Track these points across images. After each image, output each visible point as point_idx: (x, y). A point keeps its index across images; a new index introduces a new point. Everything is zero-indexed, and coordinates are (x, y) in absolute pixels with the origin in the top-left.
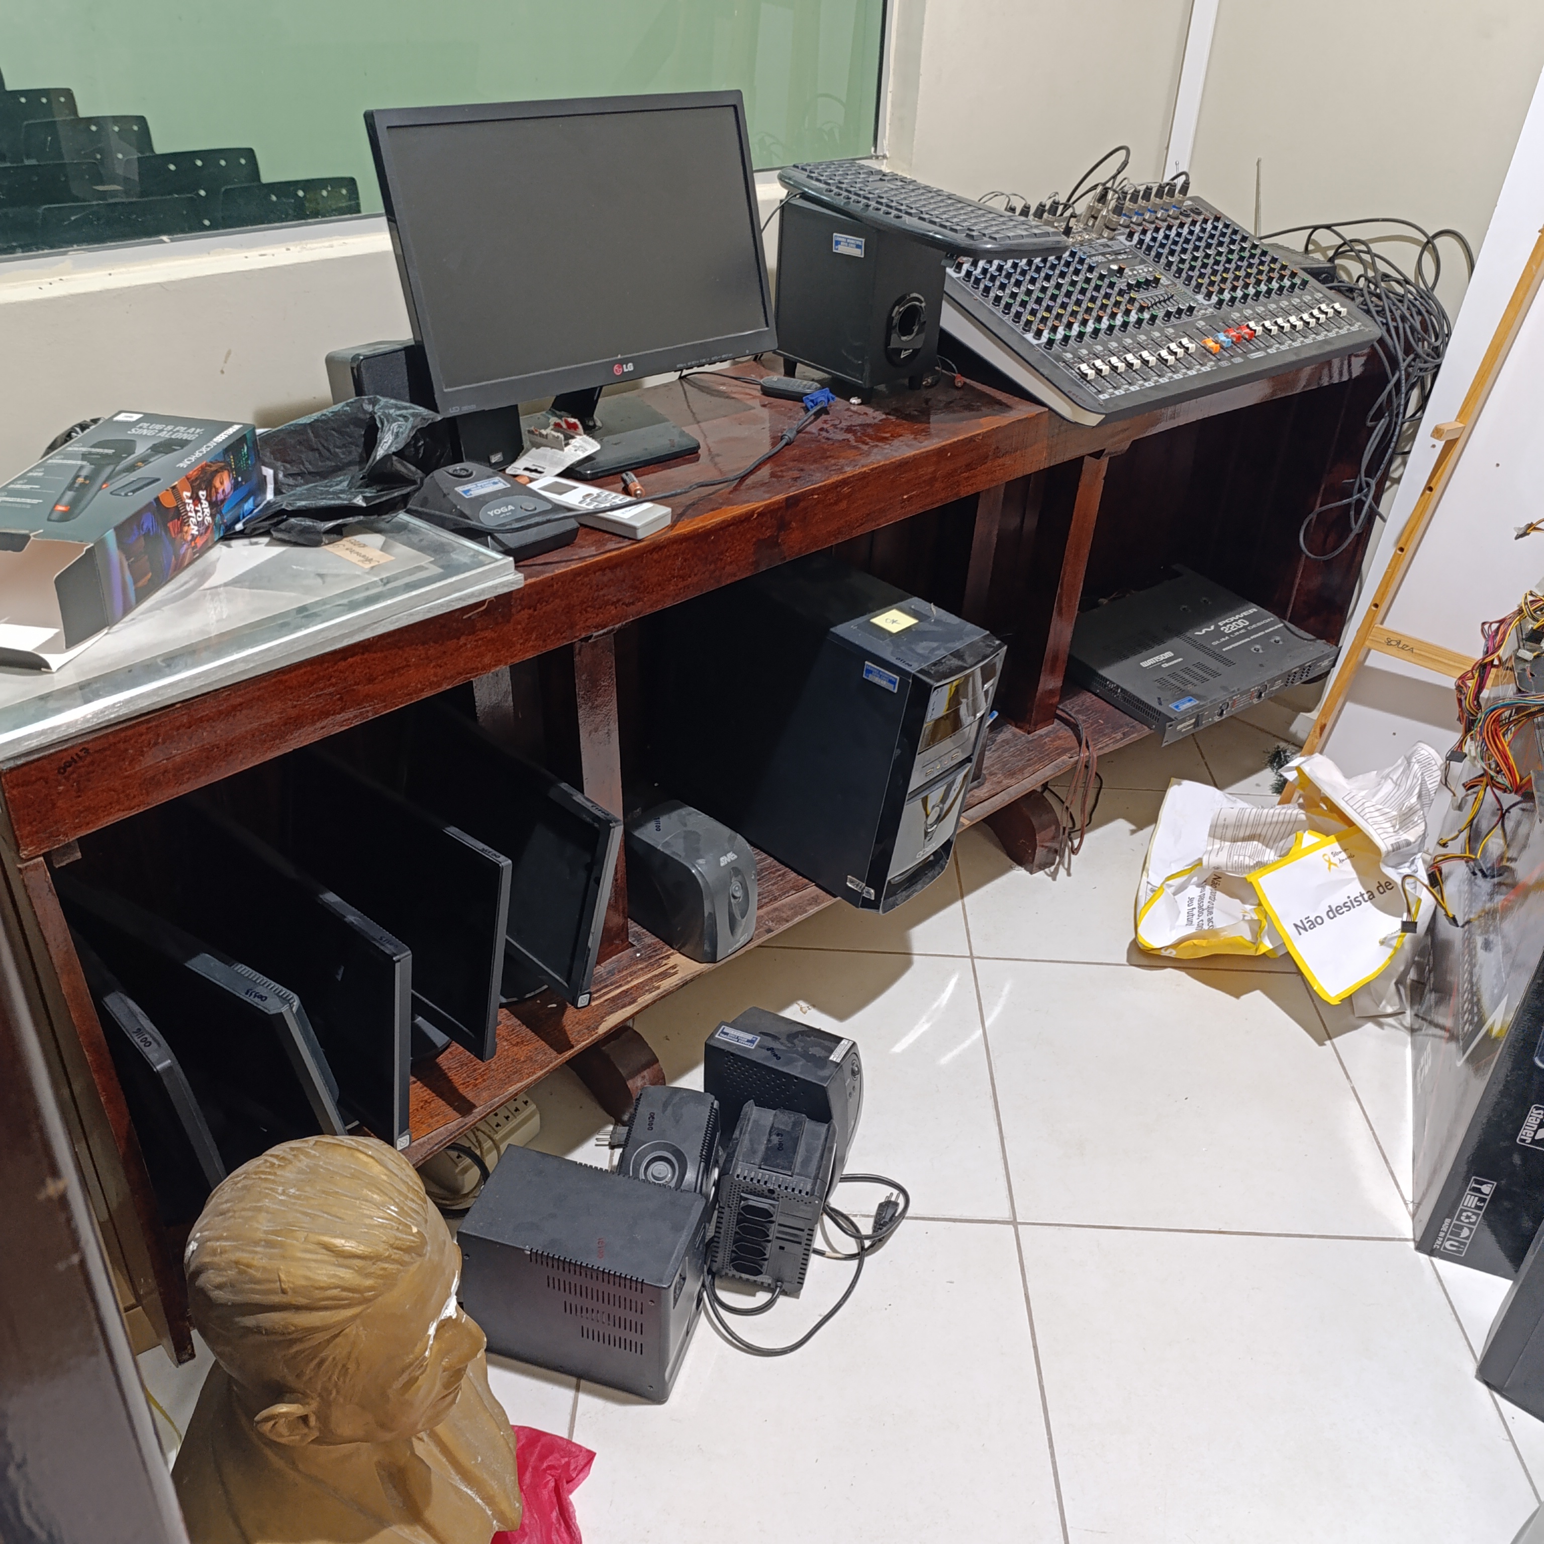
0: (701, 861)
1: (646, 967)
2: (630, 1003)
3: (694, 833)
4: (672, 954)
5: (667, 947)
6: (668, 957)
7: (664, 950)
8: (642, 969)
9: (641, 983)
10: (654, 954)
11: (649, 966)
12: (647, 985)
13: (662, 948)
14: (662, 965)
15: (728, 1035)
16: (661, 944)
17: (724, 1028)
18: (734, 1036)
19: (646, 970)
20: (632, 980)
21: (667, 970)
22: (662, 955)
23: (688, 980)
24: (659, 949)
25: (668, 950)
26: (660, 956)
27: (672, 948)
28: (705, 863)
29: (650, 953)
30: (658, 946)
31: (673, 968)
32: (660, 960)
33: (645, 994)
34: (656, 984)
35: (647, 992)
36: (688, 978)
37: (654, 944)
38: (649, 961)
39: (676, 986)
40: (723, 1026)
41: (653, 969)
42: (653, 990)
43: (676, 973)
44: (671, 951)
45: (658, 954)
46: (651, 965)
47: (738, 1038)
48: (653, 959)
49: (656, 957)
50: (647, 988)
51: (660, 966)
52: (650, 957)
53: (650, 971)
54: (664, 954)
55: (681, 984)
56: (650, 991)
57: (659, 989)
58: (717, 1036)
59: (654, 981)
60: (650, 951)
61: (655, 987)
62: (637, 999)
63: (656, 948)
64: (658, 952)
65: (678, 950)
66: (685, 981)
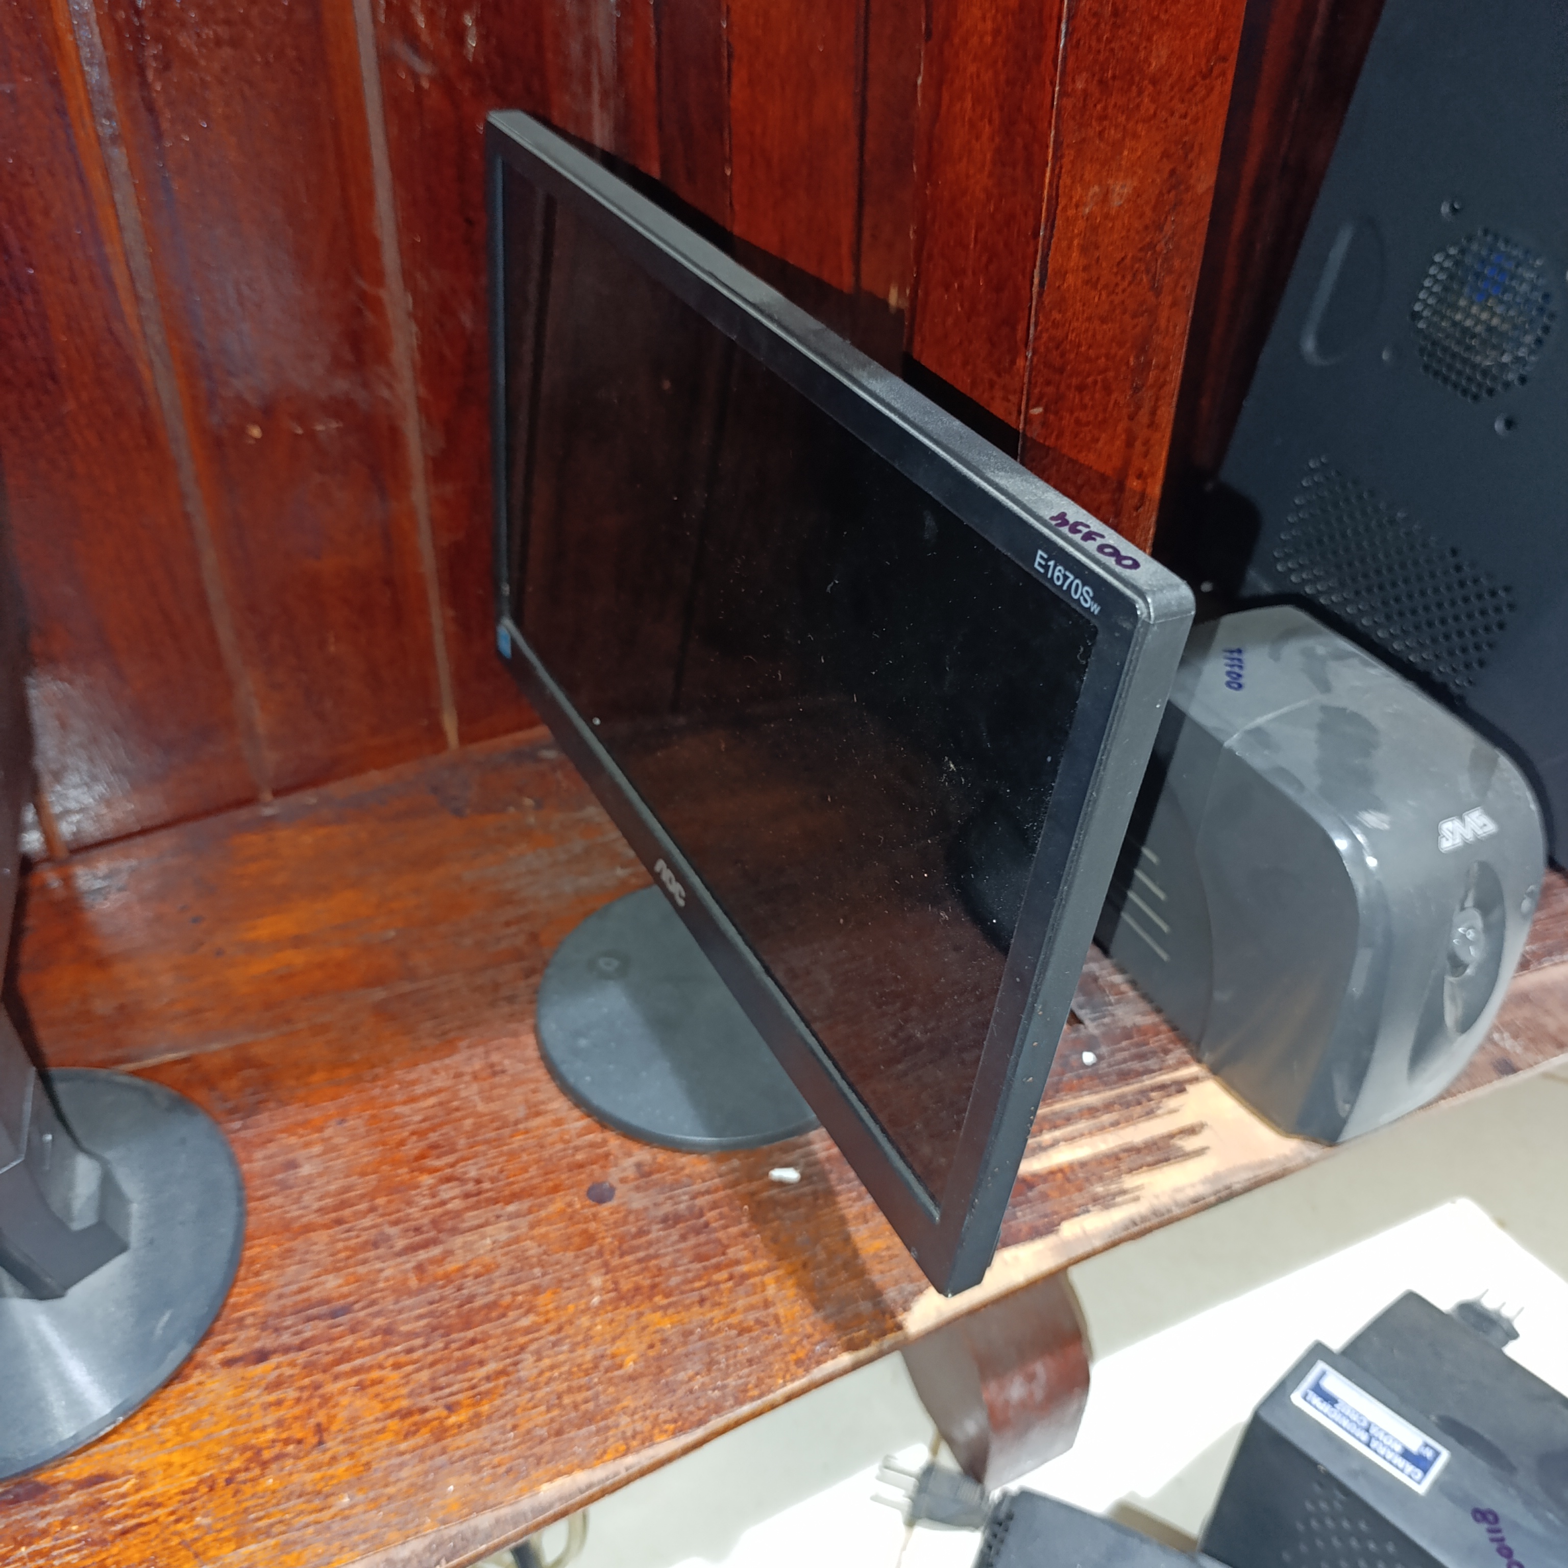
0: (1372, 819)
1: (1108, 1107)
2: (1036, 1233)
3: (1355, 718)
4: (1195, 1080)
5: (1180, 1052)
6: (1180, 1087)
7: (1171, 1059)
8: (1091, 1112)
9: (1083, 1164)
10: (1136, 1065)
11: (1116, 1107)
12: (1101, 1179)
13: (1166, 1052)
14: (1159, 1112)
15: (1336, 1405)
16: (1164, 1037)
17: (1323, 1374)
18: (1355, 1418)
19: (1106, 1118)
20: (1054, 1144)
21: (1172, 1136)
22: (1161, 1074)
23: (1237, 1187)
24: (1154, 1053)
25: (1183, 1063)
26: (1155, 1077)
27: (1199, 1061)
28: (1386, 827)
29: (1125, 1061)
30: (1154, 1043)
31: (1191, 1131)
32: (1153, 1094)
33: (1088, 1211)
34: (1129, 1182)
35: (1094, 1206)
36: (1238, 1180)
37: (1141, 1030)
38: (1120, 1087)
39: (1195, 1201)
40: (1321, 1366)
41: (1129, 1120)
42: (1119, 1199)
43: (1200, 1152)
44: (1193, 1070)
45: (1149, 1071)
46: (1124, 1103)
47: (1373, 1431)
48: (1133, 1083)
49: (1143, 1081)
50: (1099, 1189)
51: (1150, 1114)
52: (1125, 1076)
53: (1115, 1124)
54: (1168, 1073)
55: (1212, 1199)
56: (1105, 1202)
57: (1137, 1199)
58: (1296, 1398)
59: (1123, 1167)
60: (1126, 1054)
61: (1123, 1192)
62: (1059, 1224)
63: (1144, 1048)
64: (1152, 1063)
65: (1215, 1071)
66: (1228, 1188)
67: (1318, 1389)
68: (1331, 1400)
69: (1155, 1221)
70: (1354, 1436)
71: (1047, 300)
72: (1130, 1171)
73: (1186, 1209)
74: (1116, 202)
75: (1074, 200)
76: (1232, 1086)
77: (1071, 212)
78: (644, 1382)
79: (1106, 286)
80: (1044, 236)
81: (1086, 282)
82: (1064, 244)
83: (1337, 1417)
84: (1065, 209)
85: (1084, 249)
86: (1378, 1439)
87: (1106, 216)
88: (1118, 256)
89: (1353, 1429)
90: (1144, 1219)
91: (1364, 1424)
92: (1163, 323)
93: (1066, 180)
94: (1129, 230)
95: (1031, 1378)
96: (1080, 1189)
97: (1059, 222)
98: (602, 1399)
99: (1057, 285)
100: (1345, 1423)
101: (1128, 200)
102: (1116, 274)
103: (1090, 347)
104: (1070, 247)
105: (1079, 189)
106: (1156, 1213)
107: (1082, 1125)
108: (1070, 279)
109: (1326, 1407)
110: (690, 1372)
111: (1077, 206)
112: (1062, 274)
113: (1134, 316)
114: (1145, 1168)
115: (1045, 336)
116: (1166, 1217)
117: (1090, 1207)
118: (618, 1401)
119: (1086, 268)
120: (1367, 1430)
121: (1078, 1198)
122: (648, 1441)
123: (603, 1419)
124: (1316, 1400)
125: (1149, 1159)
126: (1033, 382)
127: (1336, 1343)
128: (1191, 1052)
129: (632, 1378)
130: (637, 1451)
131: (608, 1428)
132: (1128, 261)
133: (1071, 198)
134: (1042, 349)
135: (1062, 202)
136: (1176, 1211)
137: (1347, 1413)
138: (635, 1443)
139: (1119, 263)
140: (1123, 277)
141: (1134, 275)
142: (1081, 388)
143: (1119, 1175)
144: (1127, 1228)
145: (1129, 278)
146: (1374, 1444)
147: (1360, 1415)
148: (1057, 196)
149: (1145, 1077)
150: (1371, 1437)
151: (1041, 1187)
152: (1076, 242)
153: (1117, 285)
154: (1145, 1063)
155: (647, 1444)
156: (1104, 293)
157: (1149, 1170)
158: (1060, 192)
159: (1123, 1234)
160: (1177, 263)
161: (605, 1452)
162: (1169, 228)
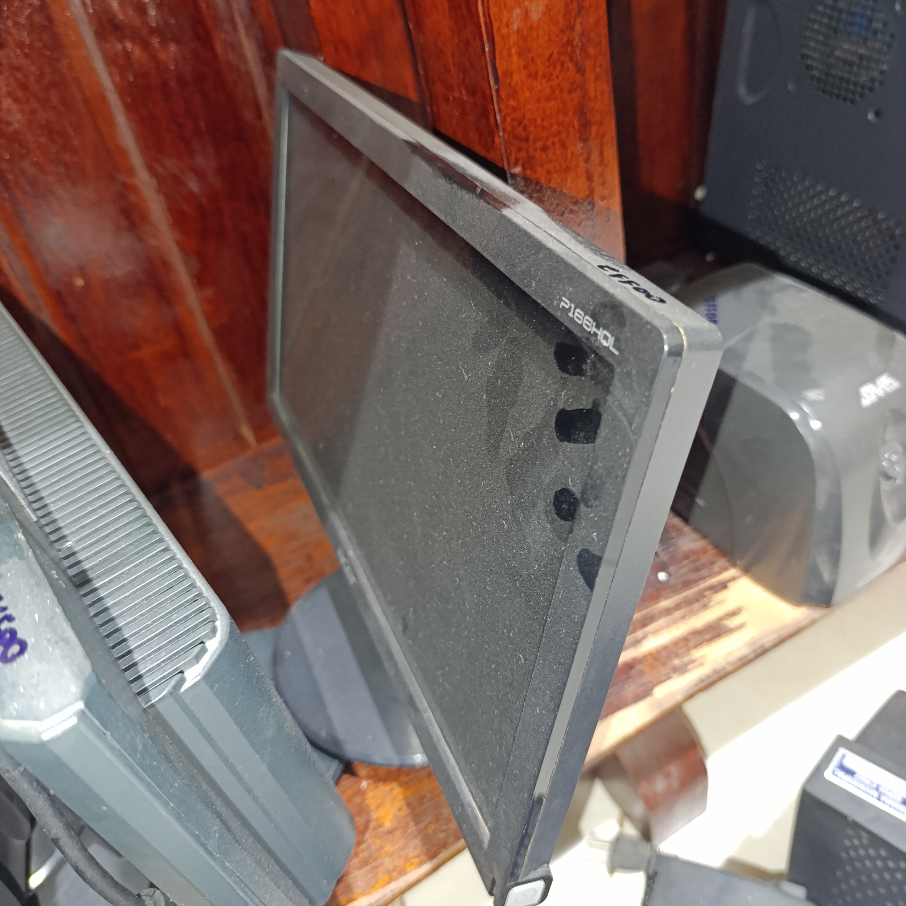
0: (813, 395)
1: (678, 607)
2: (638, 698)
3: (794, 328)
4: (733, 579)
5: (722, 562)
6: (724, 586)
7: (716, 568)
8: (668, 612)
9: (665, 648)
10: (694, 576)
11: (683, 605)
12: (677, 655)
13: (712, 563)
14: (712, 604)
15: (854, 775)
16: (712, 552)
17: (844, 756)
18: (868, 782)
19: (677, 614)
20: (645, 637)
21: (720, 619)
22: (710, 579)
23: (768, 645)
24: (704, 566)
25: (725, 569)
26: (706, 582)
27: (734, 565)
28: (822, 398)
29: (686, 574)
30: (704, 559)
31: (734, 614)
32: (706, 593)
33: (669, 678)
34: (696, 654)
35: (674, 673)
36: (768, 641)
37: (695, 553)
38: (683, 592)
39: (741, 659)
40: (842, 751)
41: (692, 613)
42: (690, 666)
43: (741, 626)
44: (732, 572)
45: (703, 578)
46: (689, 602)
47: (881, 789)
48: (692, 588)
49: (699, 585)
50: (677, 662)
51: (705, 607)
52: (687, 584)
53: (683, 617)
54: (714, 577)
55: (752, 656)
56: (681, 670)
57: (701, 665)
58: (828, 774)
59: (691, 644)
60: (685, 570)
61: (692, 661)
62: (652, 689)
63: (698, 564)
64: (704, 572)
65: (747, 570)
66: (762, 646)
67: (842, 767)
68: (850, 773)
69: (715, 677)
70: (869, 794)
71: (503, 95)
72: (696, 646)
73: (736, 665)
74: (535, 17)
75: (504, 22)
76: (759, 580)
77: (504, 31)
78: (398, 834)
79: (544, 76)
80: (489, 51)
81: (529, 76)
82: (505, 53)
83: (857, 784)
84: (499, 29)
85: (520, 54)
86: (885, 794)
87: (531, 28)
88: (547, 53)
89: (868, 790)
90: (708, 677)
91: (875, 786)
92: (592, 93)
93: (494, 10)
94: (550, 36)
95: (668, 775)
96: (664, 664)
97: (497, 39)
98: (373, 848)
99: (508, 83)
100: (862, 786)
101: (544, 14)
102: (549, 67)
103: (543, 120)
104: (510, 55)
105: (505, 14)
106: (716, 672)
107: (662, 622)
108: (516, 77)
109: (848, 778)
110: (426, 823)
111: (507, 25)
112: (509, 74)
113: (570, 92)
114: (705, 643)
115: (508, 119)
116: (722, 673)
117: (672, 675)
118: (382, 848)
119: (526, 67)
120: (877, 789)
121: (663, 670)
122: (402, 872)
123: (374, 861)
124: (841, 774)
125: (707, 636)
126: (508, 152)
127: (851, 735)
128: (728, 561)
129: (390, 832)
130: (397, 879)
131: (377, 867)
132: (555, 56)
133: (501, 21)
134: (509, 128)
135: (495, 25)
136: (729, 668)
137: (863, 779)
138: (394, 874)
139: (549, 60)
140: (555, 68)
141: (562, 65)
142: (544, 149)
143: (689, 650)
144: (697, 685)
145: (559, 67)
146: (883, 798)
147: (871, 781)
148: (491, 21)
149: (700, 582)
150: (880, 794)
151: (639, 667)
152: (513, 50)
153: (551, 74)
154: (699, 573)
155: (402, 873)
156: (544, 81)
157: (707, 644)
158: (492, 18)
159: (696, 689)
160: (592, 51)
161: (377, 882)
162: (578, 28)
